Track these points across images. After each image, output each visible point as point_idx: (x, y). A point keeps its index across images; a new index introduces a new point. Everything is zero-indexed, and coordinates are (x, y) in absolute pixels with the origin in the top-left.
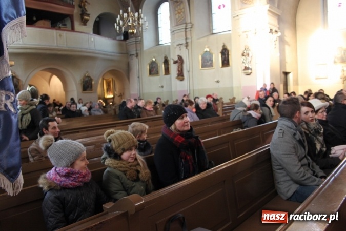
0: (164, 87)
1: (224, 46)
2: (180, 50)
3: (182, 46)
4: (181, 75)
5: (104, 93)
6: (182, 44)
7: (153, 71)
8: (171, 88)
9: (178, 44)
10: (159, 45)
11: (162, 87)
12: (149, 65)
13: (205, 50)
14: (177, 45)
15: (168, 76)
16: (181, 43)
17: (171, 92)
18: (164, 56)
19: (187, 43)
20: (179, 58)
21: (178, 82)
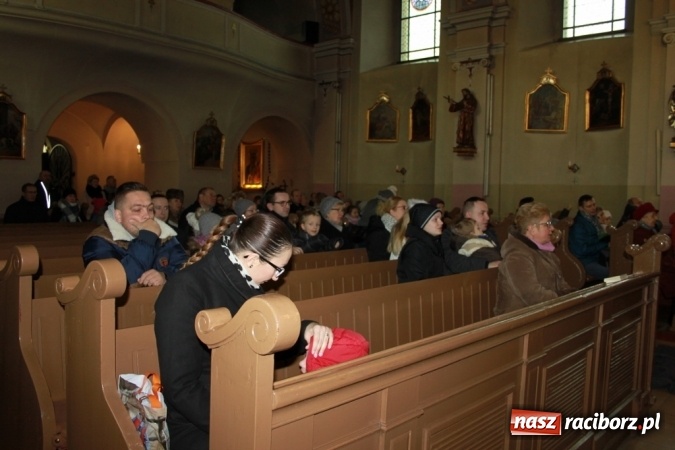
0: (407, 174)
1: (604, 71)
2: (470, 75)
3: (476, 65)
4: (466, 144)
5: (239, 176)
6: (478, 61)
7: (380, 128)
8: (432, 177)
9: (466, 59)
10: (400, 62)
11: (403, 172)
12: (371, 113)
13: (544, 80)
14: (462, 63)
15: (422, 146)
16: (473, 58)
17: (433, 186)
18: (415, 91)
19: (491, 58)
20: (465, 98)
21: (458, 162)
